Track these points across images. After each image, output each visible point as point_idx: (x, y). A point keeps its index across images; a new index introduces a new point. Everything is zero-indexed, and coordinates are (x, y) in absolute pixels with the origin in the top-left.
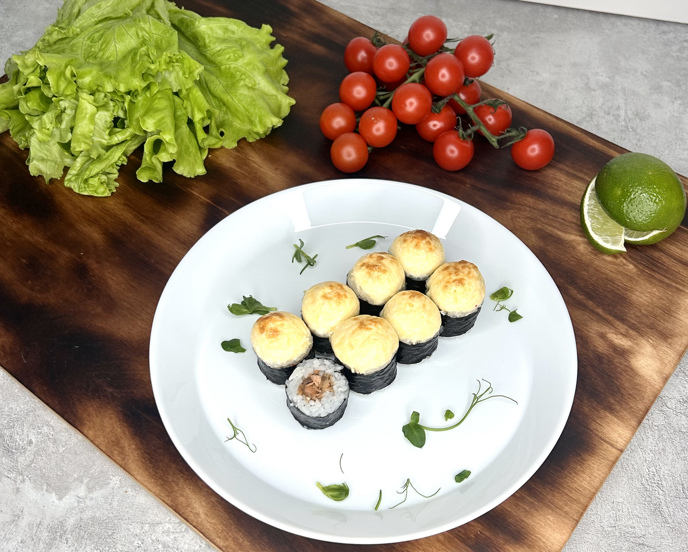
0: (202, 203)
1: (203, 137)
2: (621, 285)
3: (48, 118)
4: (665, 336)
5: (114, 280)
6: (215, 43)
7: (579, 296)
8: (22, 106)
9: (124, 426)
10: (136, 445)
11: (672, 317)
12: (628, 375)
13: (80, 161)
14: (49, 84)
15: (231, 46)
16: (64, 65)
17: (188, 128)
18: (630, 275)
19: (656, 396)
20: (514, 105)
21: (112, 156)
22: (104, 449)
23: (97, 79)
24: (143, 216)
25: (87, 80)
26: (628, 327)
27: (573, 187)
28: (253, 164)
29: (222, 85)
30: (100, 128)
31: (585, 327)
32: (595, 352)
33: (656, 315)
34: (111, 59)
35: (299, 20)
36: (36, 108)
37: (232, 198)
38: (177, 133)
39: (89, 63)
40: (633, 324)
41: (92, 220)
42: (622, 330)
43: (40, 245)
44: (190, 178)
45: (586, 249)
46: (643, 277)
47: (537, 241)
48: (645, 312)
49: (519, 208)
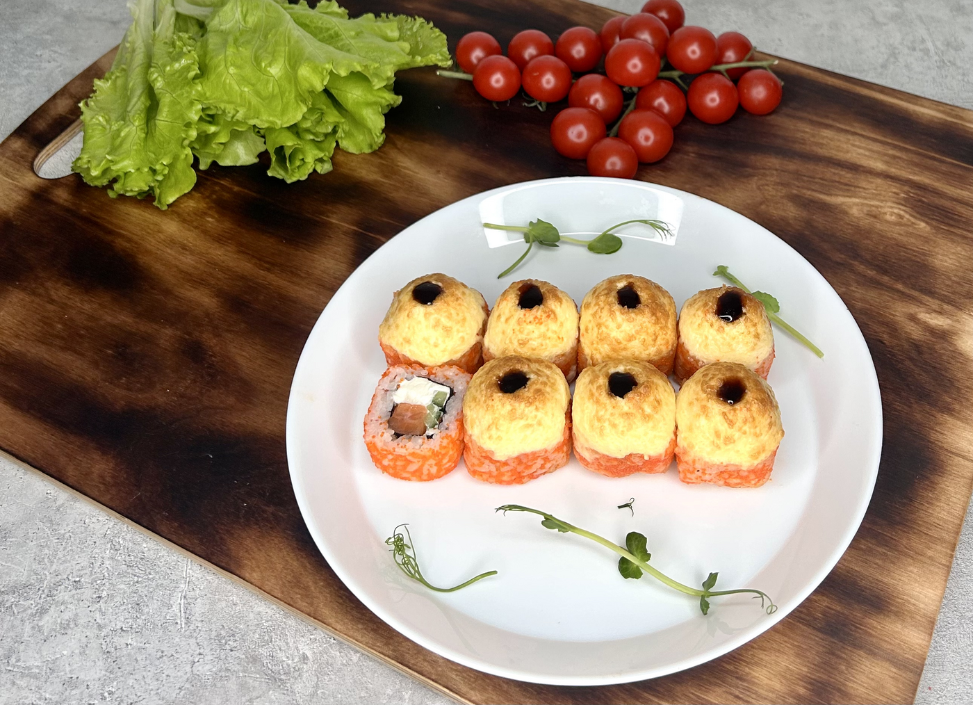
0: (346, 232)
2: (917, 249)
5: (243, 356)
7: (869, 272)
12: (959, 362)
18: (925, 235)
24: (266, 262)
26: (941, 301)
27: (824, 138)
28: (406, 171)
31: (888, 310)
32: (909, 340)
33: (970, 280)
37: (385, 220)
40: (946, 296)
41: (197, 281)
42: (933, 306)
43: (129, 326)
45: (861, 212)
46: (939, 236)
47: (797, 211)
48: (955, 279)
49: (764, 173)
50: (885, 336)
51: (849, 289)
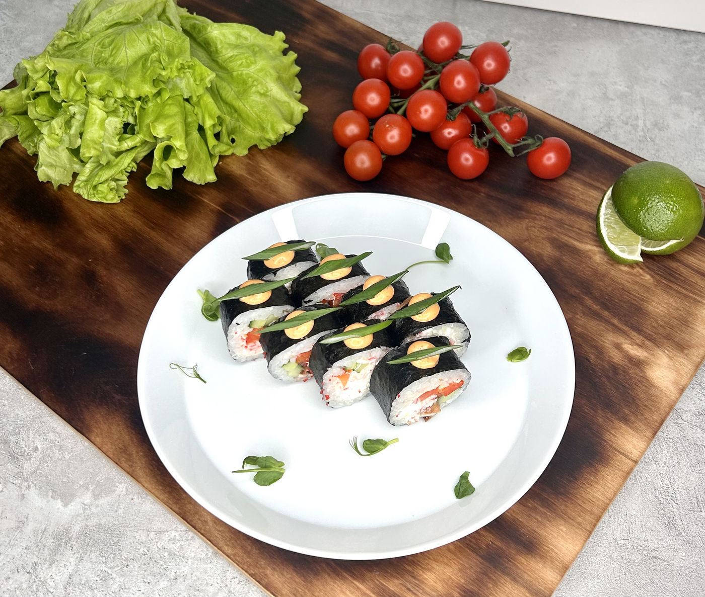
0: (212, 210)
1: (214, 144)
2: (638, 296)
3: (57, 123)
4: (682, 347)
5: (122, 287)
6: (227, 49)
7: (595, 306)
8: (31, 111)
9: (132, 433)
10: (144, 452)
11: (689, 328)
12: (645, 386)
13: (89, 166)
14: (58, 89)
15: (244, 51)
16: (73, 70)
17: (199, 135)
18: (647, 285)
19: (672, 408)
20: (530, 113)
21: (122, 163)
22: (111, 456)
23: (107, 85)
24: (152, 222)
25: (97, 85)
26: (645, 337)
27: (590, 196)
28: (265, 172)
29: (234, 92)
30: (109, 134)
31: (601, 338)
32: (610, 362)
33: (673, 327)
34: (122, 64)
35: (312, 26)
36: (44, 113)
37: (243, 206)
38: (187, 139)
39: (99, 68)
40: (650, 334)
41: (101, 227)
42: (637, 341)
43: (49, 251)
44: (201, 185)
45: (602, 260)
46: (659, 288)
47: (552, 251)
48: (661, 323)
49: (535, 217)
50: (592, 356)
51: (575, 316)
